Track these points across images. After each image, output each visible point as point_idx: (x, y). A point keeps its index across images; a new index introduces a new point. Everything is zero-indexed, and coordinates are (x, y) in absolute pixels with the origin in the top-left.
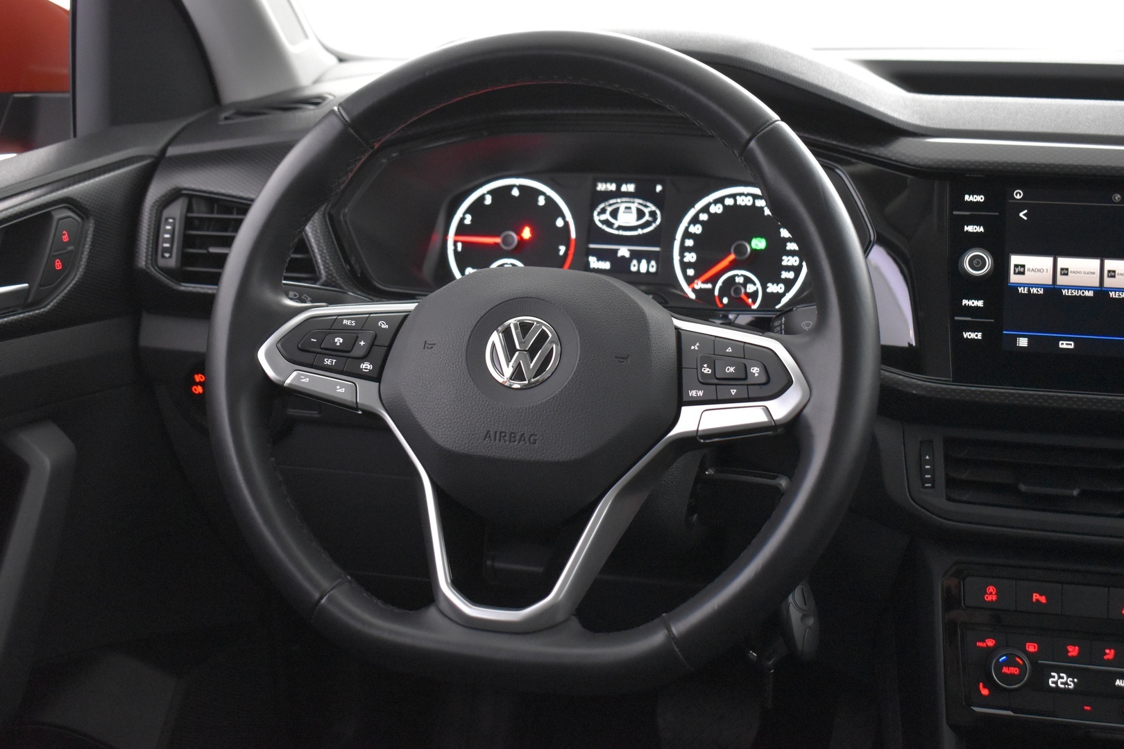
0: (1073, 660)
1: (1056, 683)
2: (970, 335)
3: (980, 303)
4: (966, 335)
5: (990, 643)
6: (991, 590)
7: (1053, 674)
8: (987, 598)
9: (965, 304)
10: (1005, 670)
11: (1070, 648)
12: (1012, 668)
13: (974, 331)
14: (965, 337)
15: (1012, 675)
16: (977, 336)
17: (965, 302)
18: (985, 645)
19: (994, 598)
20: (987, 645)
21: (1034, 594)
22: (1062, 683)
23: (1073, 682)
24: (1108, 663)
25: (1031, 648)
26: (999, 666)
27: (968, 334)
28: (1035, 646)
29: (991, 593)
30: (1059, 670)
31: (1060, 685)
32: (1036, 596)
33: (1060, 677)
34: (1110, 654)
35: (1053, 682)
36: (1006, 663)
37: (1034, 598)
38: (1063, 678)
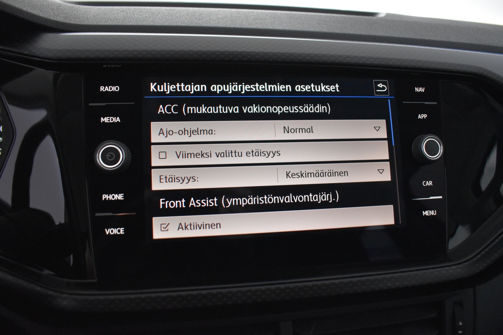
2: (112, 231)
3: (120, 197)
4: (108, 231)
9: (105, 199)
13: (115, 227)
14: (107, 233)
16: (119, 231)
17: (105, 197)
27: (110, 230)
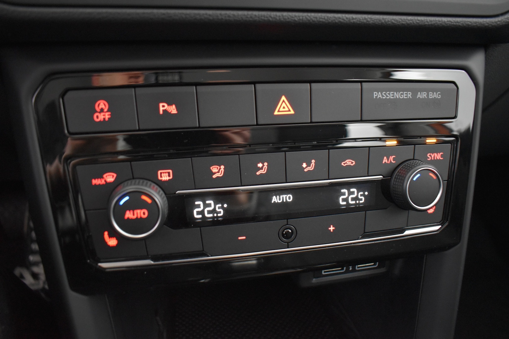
0: (219, 182)
1: (202, 213)
5: (110, 178)
6: (102, 106)
7: (197, 203)
8: (97, 117)
10: (129, 215)
11: (214, 169)
12: (139, 211)
15: (139, 220)
18: (103, 182)
19: (107, 116)
20: (105, 181)
21: (161, 105)
22: (209, 212)
23: (222, 207)
24: (263, 179)
25: (165, 176)
26: (120, 212)
28: (169, 173)
29: (102, 110)
30: (203, 197)
31: (207, 215)
32: (163, 107)
33: (206, 206)
34: (263, 168)
35: (198, 213)
36: (129, 206)
37: (161, 109)
38: (209, 205)
